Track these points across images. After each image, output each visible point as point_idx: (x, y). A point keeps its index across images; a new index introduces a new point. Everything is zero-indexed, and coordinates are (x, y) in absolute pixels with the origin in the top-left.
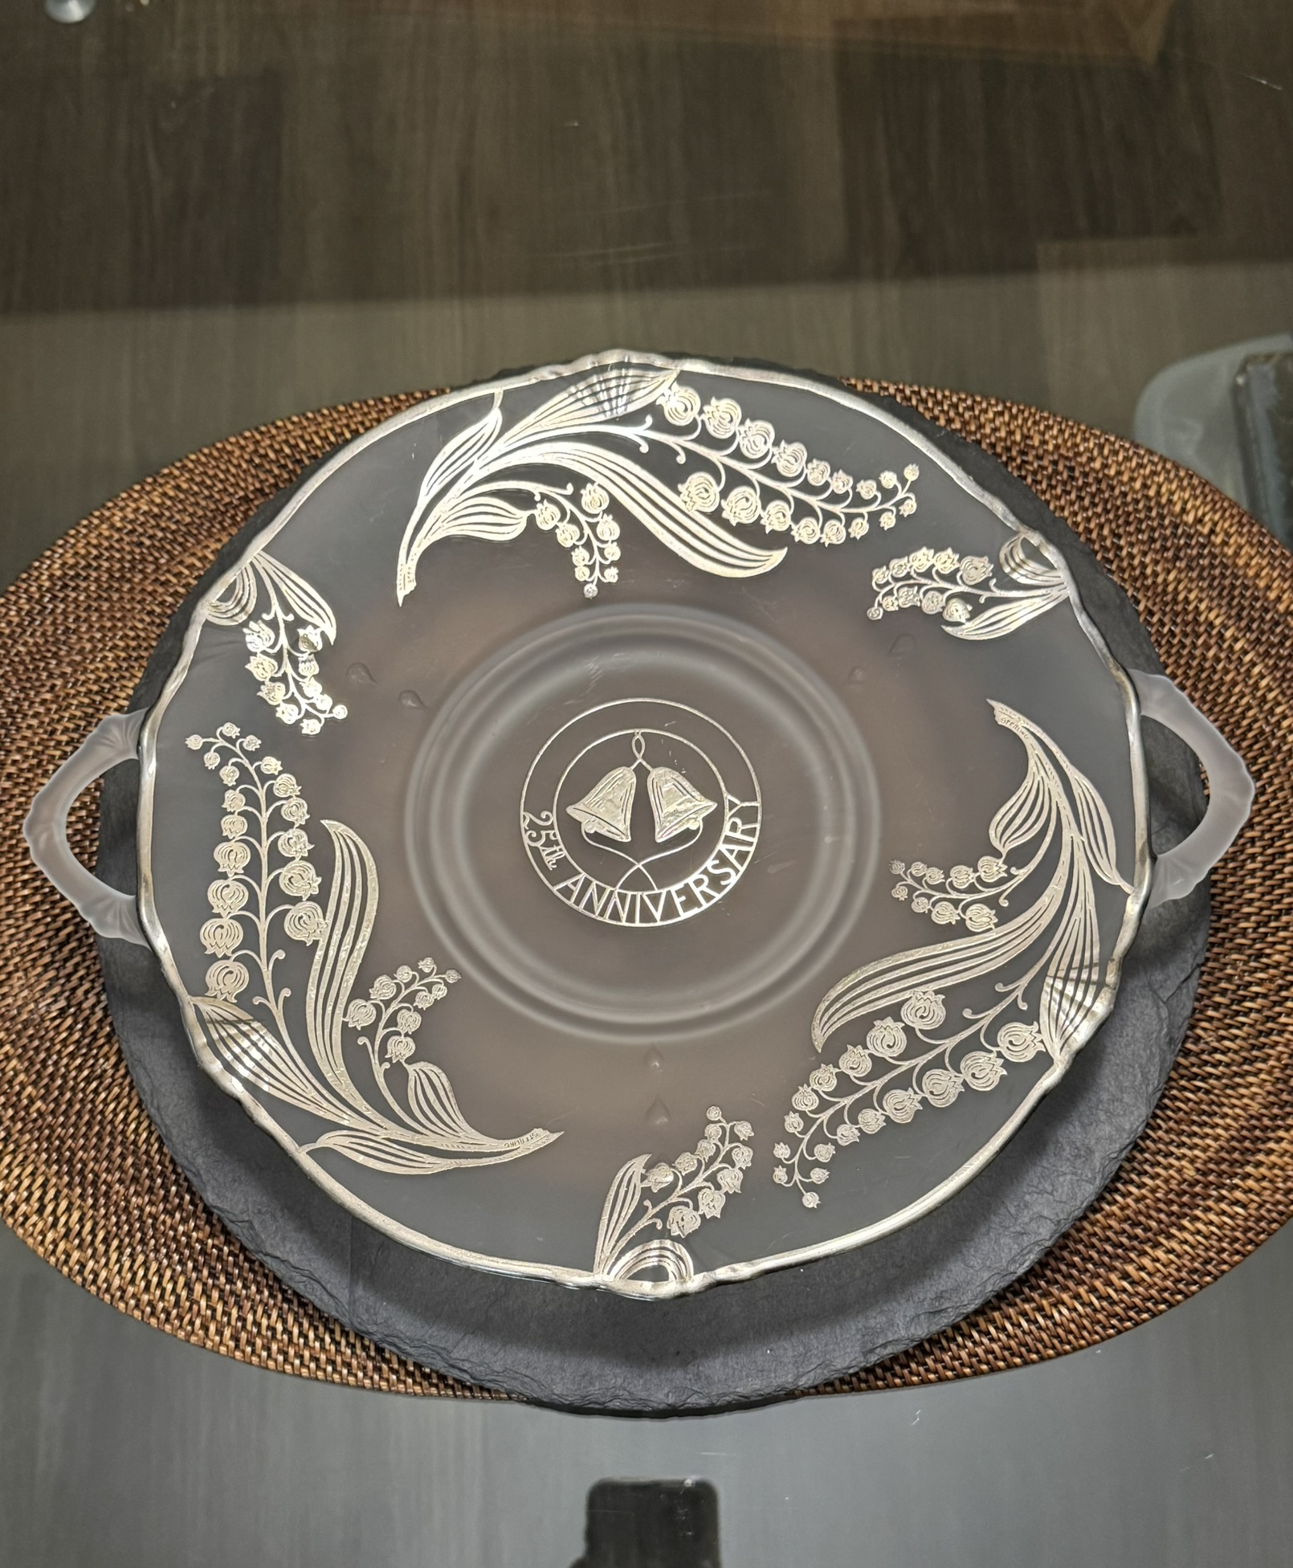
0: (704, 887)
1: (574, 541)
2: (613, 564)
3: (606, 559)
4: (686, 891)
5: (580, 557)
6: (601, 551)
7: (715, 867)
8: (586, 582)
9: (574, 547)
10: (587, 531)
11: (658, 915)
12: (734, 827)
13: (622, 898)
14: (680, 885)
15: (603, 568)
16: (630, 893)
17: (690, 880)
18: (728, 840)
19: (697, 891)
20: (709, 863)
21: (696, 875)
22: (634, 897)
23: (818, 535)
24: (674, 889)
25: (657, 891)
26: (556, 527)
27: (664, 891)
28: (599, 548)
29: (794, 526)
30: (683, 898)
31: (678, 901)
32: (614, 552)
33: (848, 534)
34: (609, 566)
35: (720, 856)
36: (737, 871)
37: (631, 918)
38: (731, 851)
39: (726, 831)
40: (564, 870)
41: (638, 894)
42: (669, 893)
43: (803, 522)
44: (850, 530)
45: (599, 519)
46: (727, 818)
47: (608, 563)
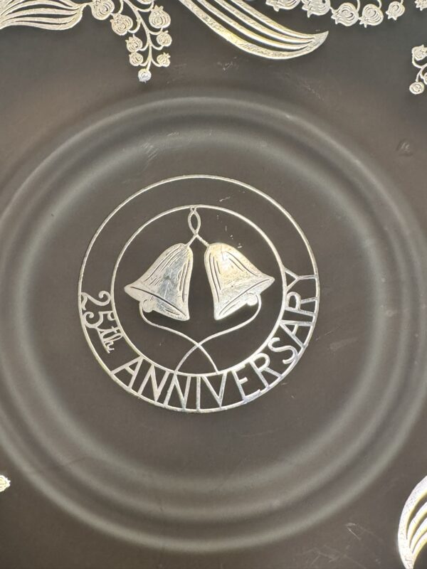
0: (265, 367)
1: (128, 30)
2: (166, 50)
3: (159, 46)
4: (248, 371)
5: (133, 45)
6: (154, 38)
7: (275, 345)
8: (140, 68)
9: (129, 35)
10: (140, 20)
11: (219, 398)
12: (292, 302)
13: (182, 380)
14: (241, 365)
15: (155, 54)
16: (189, 376)
17: (251, 360)
18: (288, 316)
19: (259, 371)
20: (270, 341)
21: (257, 354)
22: (194, 380)
23: (356, 17)
24: (234, 369)
25: (218, 373)
26: (111, 17)
27: (225, 372)
28: (151, 36)
29: (333, 11)
30: (245, 380)
31: (240, 382)
32: (165, 40)
33: (386, 16)
34: (161, 52)
35: (280, 333)
36: (298, 349)
37: (191, 403)
38: (291, 328)
39: (285, 306)
40: (120, 354)
41: (199, 376)
42: (230, 375)
43: (341, 7)
44: (387, 13)
45: (150, 9)
46: (284, 293)
47: (160, 49)
